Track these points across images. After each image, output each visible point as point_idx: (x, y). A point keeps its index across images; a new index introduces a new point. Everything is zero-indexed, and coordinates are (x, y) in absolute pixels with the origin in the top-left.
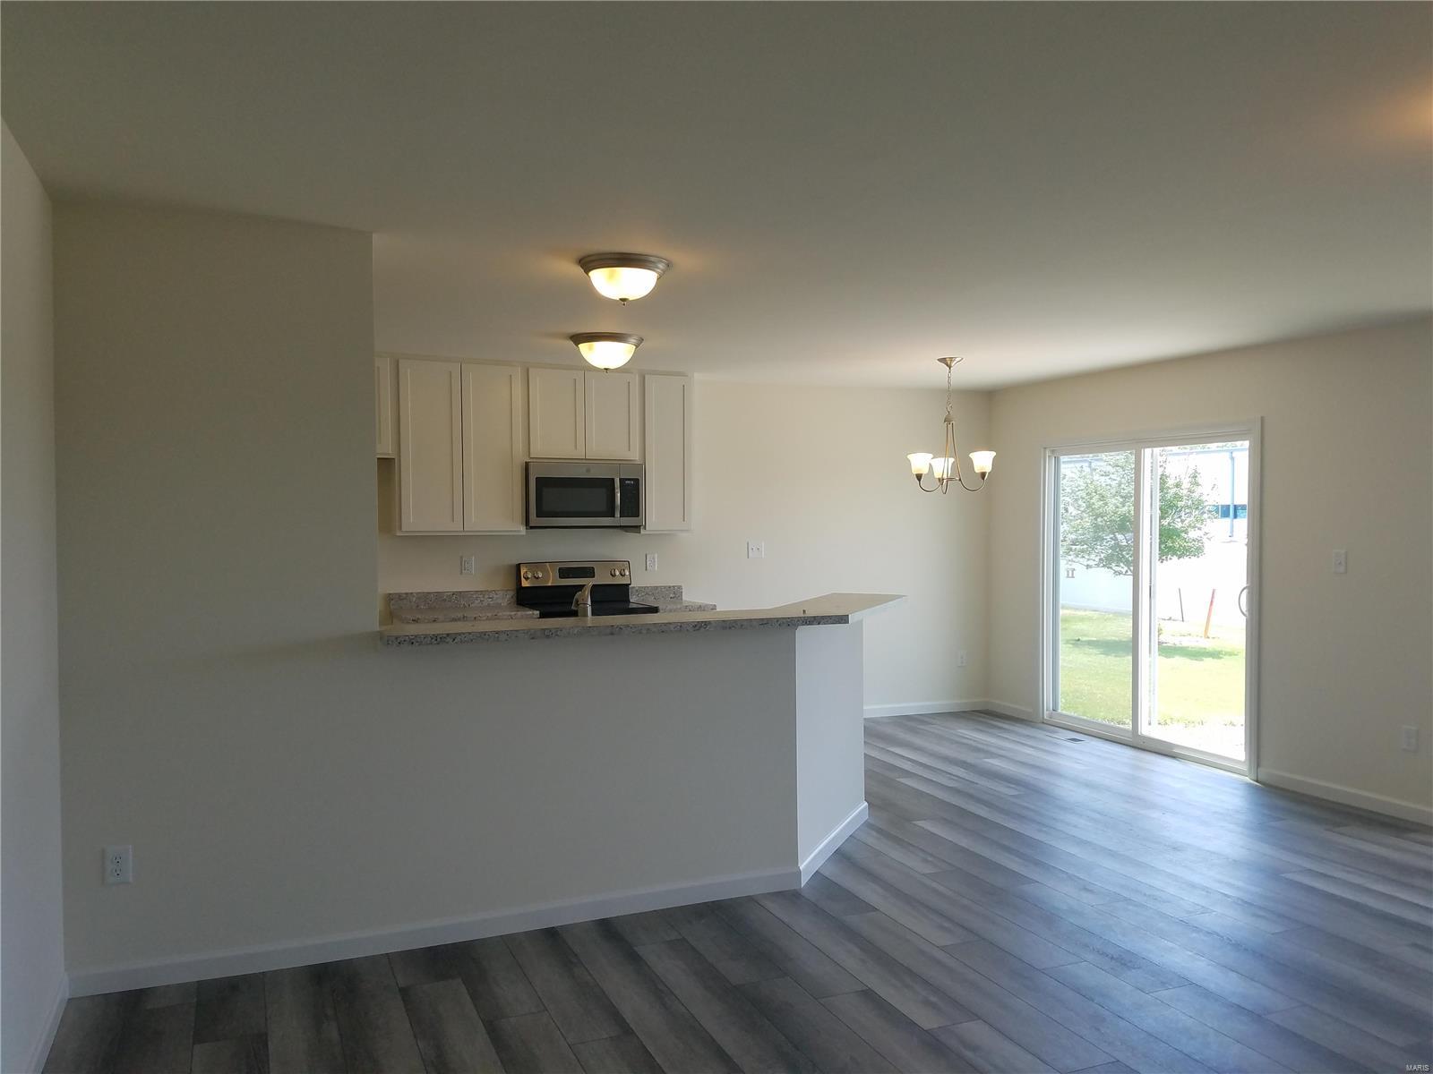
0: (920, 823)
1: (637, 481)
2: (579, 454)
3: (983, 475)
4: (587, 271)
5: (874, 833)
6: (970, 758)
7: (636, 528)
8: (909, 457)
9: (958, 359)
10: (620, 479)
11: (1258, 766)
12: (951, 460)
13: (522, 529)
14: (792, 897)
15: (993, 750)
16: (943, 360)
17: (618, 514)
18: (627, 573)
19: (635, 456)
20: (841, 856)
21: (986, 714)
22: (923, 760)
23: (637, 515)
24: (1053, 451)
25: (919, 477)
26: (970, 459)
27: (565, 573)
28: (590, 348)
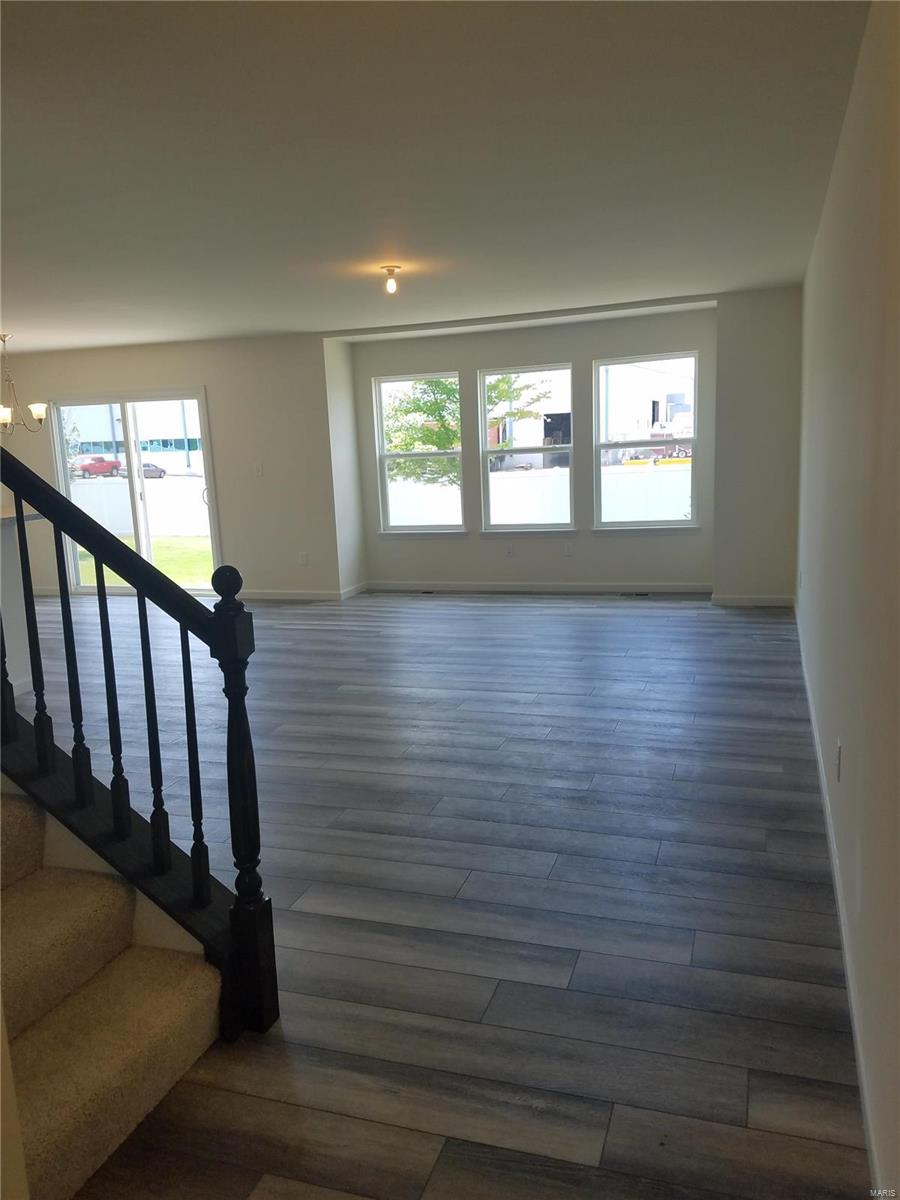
3: (41, 420)
9: (9, 337)
24: (55, 403)
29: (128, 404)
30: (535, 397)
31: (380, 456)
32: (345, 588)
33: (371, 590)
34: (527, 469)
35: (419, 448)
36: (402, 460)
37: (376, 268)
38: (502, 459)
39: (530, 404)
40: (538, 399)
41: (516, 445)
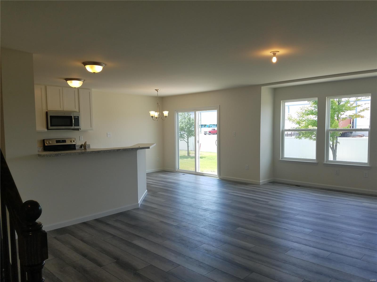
0: (159, 193)
1: (78, 117)
2: (61, 109)
3: (166, 116)
4: (85, 65)
5: (150, 196)
6: (164, 180)
7: (78, 129)
8: (150, 112)
9: (159, 90)
10: (74, 116)
11: (220, 175)
12: (159, 113)
13: (46, 130)
14: (138, 209)
15: (168, 178)
16: (156, 90)
17: (73, 125)
18: (75, 141)
19: (77, 110)
20: (145, 200)
21: (164, 171)
22: (154, 181)
23: (79, 126)
24: (177, 112)
25: (152, 117)
26: (163, 113)
27: (58, 141)
28: (71, 82)
29: (197, 112)
30: (362, 110)
31: (282, 130)
32: (262, 181)
33: (274, 182)
34: (362, 137)
35: (310, 127)
36: (304, 132)
37: (268, 53)
38: (351, 133)
39: (359, 112)
40: (363, 110)
41: (358, 127)
